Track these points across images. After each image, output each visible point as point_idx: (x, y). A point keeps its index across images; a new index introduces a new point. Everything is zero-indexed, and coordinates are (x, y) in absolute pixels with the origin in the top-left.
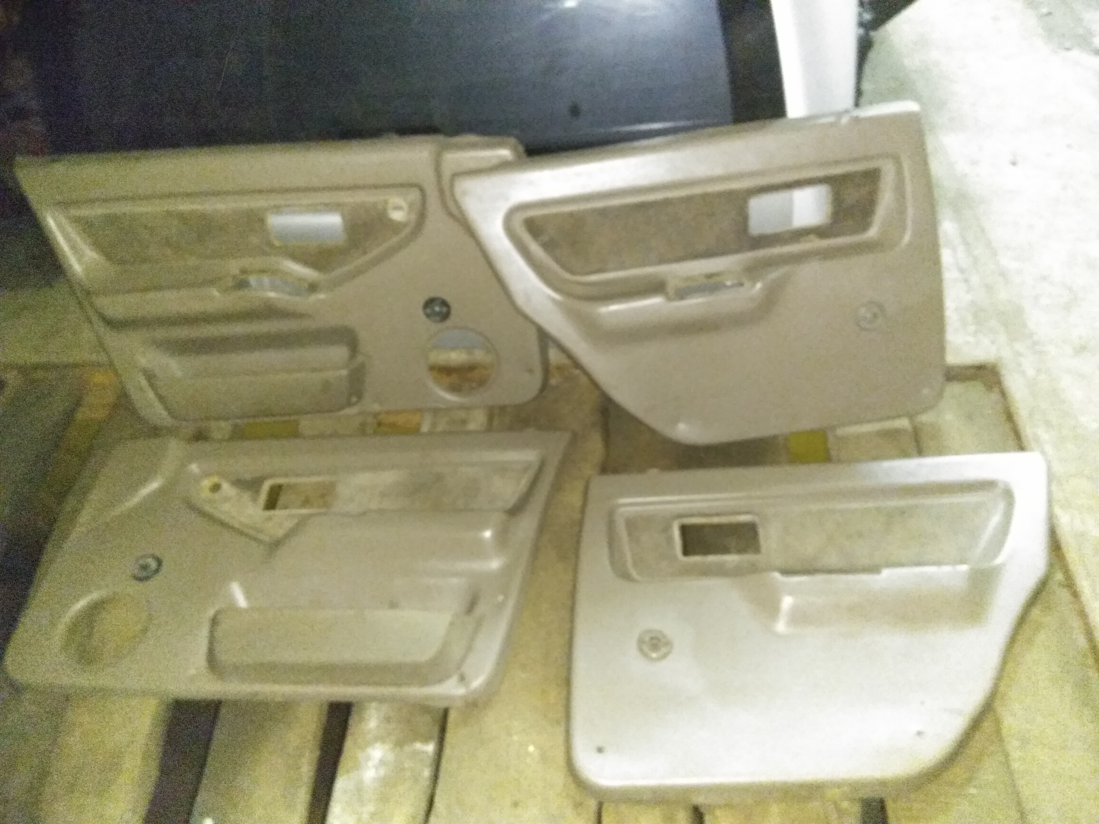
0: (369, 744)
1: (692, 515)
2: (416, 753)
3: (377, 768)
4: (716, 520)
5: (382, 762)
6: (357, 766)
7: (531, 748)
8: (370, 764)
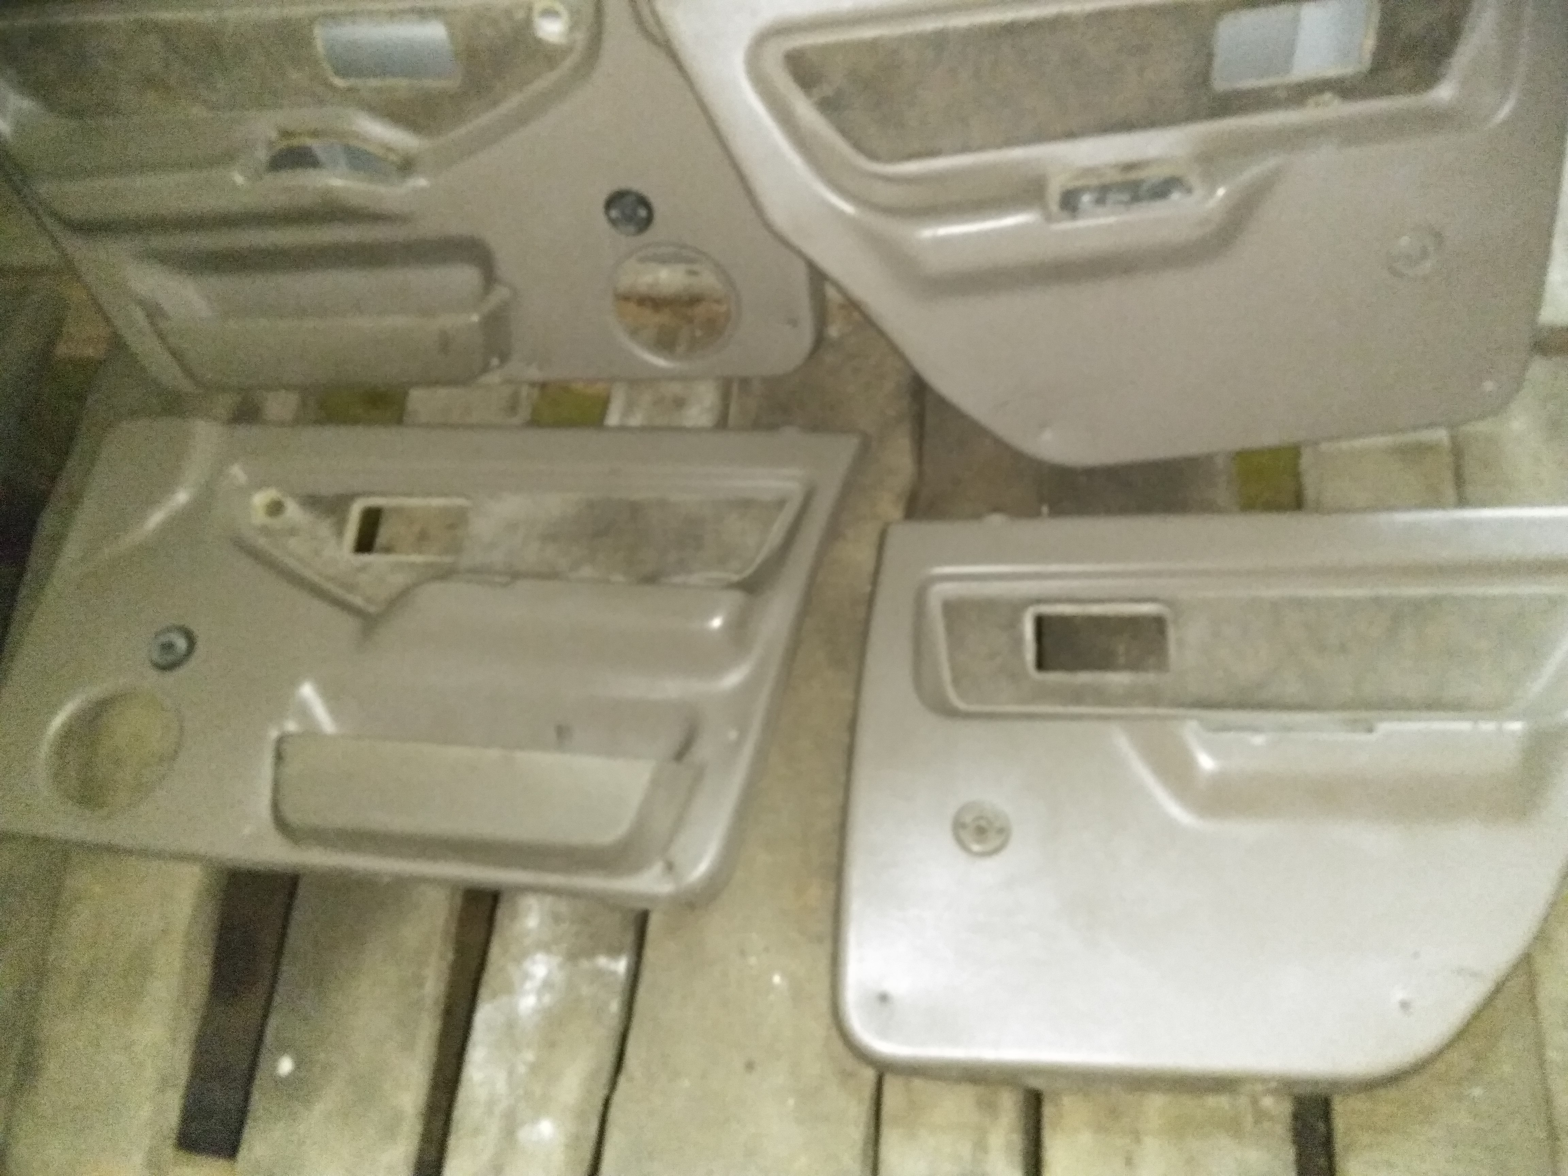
0: (525, 954)
1: (1058, 600)
2: (599, 974)
3: (540, 993)
4: (1096, 610)
5: (547, 985)
6: (509, 989)
7: (777, 979)
8: (528, 985)
